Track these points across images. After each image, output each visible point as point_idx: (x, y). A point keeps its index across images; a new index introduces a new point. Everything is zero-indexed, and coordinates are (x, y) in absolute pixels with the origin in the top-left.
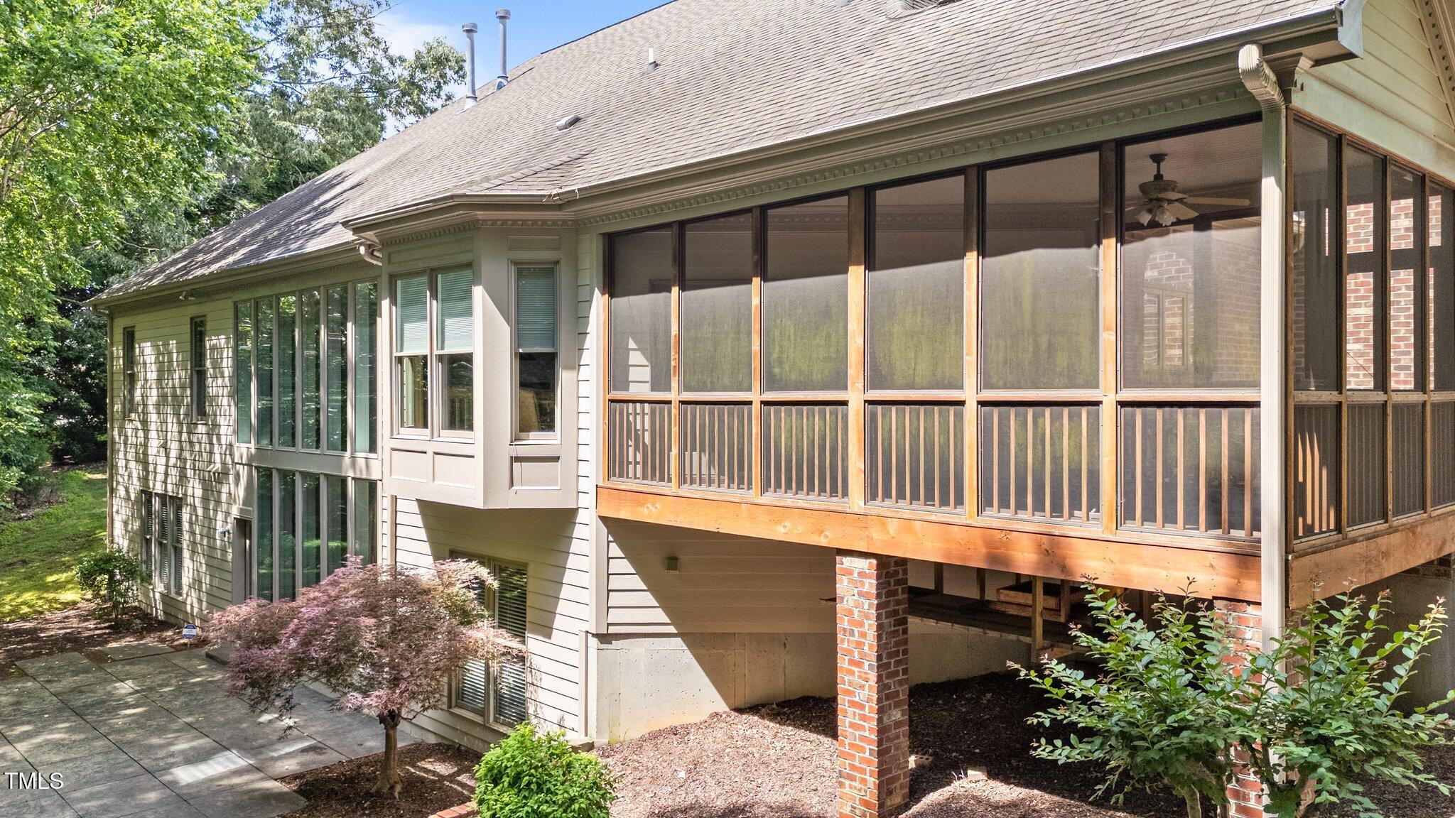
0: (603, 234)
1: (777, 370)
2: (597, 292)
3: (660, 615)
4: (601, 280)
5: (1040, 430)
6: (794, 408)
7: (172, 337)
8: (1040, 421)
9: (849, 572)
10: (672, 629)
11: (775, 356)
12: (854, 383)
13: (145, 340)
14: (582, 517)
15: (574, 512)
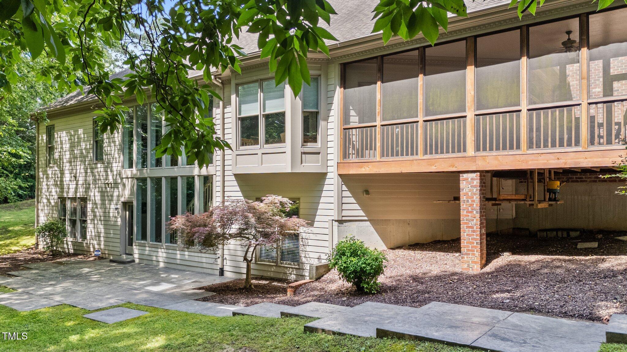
1: (431, 108)
2: (338, 88)
3: (361, 213)
4: (340, 82)
5: (554, 117)
6: (439, 122)
7: (80, 127)
8: (554, 113)
9: (466, 179)
10: (366, 218)
11: (430, 102)
12: (469, 109)
13: (62, 130)
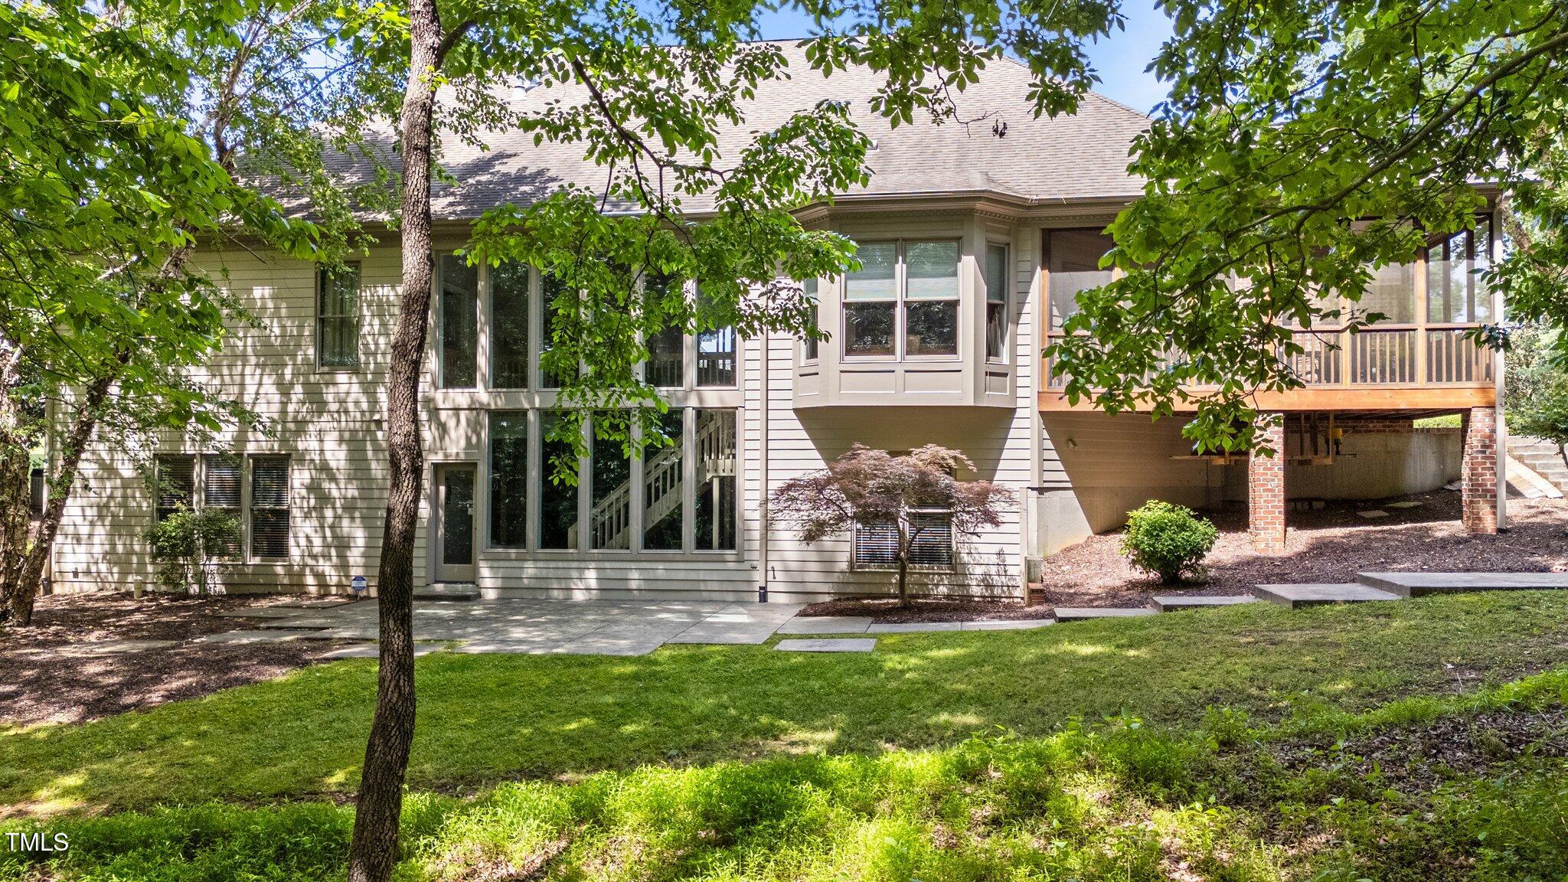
0: (1043, 230)
2: (1039, 269)
3: (1064, 476)
4: (1041, 259)
7: (260, 281)
10: (1069, 485)
14: (1019, 413)
15: (1014, 410)
